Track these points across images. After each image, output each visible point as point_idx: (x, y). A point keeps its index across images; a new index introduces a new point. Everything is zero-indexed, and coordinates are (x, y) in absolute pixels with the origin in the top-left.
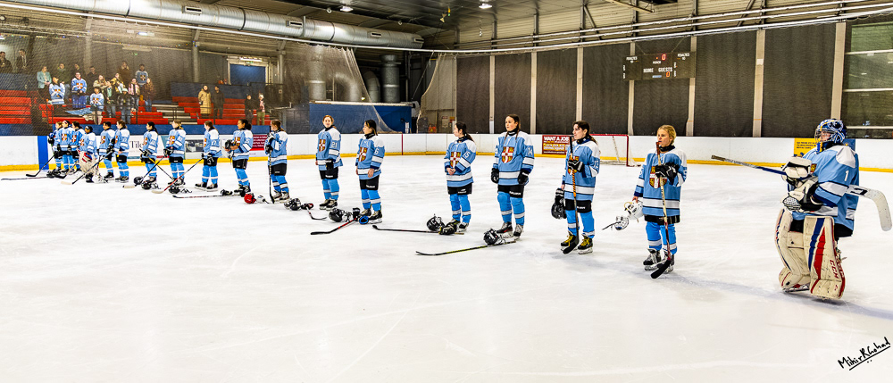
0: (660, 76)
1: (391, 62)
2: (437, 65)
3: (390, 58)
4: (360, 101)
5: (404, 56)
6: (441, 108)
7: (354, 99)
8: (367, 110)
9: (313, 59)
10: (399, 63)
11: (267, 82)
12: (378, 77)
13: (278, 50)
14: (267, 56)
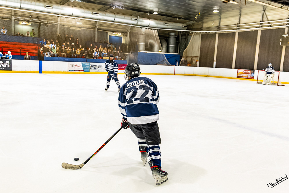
1: (173, 36)
2: (192, 37)
4: (159, 52)
5: (179, 33)
6: (193, 56)
7: (156, 51)
8: (161, 55)
9: (141, 34)
10: (176, 36)
11: (122, 43)
12: (167, 42)
13: (127, 30)
14: (123, 32)
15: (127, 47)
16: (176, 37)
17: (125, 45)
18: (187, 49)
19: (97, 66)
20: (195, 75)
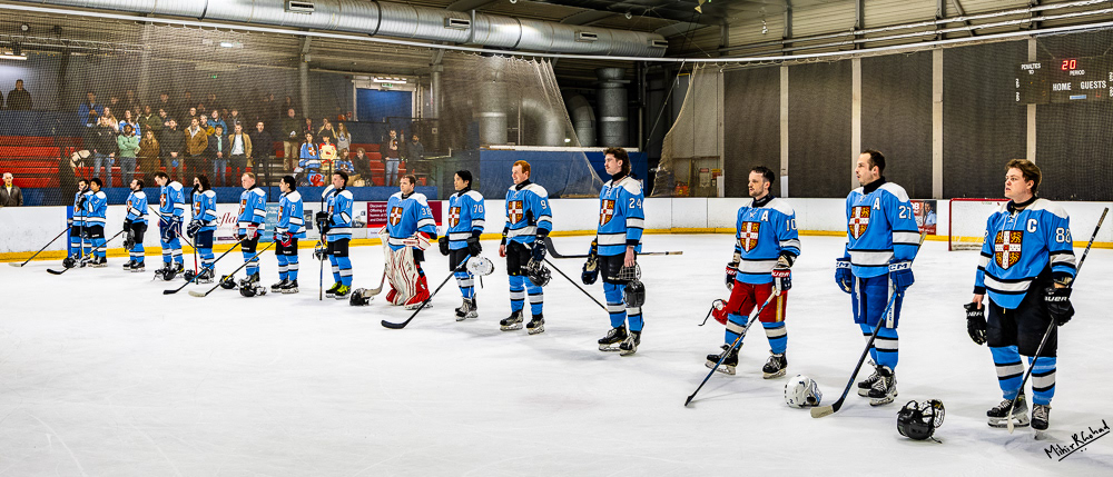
0: (1084, 96)
1: (613, 79)
2: (691, 83)
3: (612, 73)
4: (563, 145)
5: (635, 69)
6: (698, 154)
7: (552, 142)
8: (574, 159)
9: (487, 79)
10: (629, 82)
11: (413, 116)
12: (592, 105)
13: (431, 65)
14: (413, 74)
15: (435, 131)
16: (625, 86)
17: (423, 126)
18: (674, 130)
20: (715, 233)
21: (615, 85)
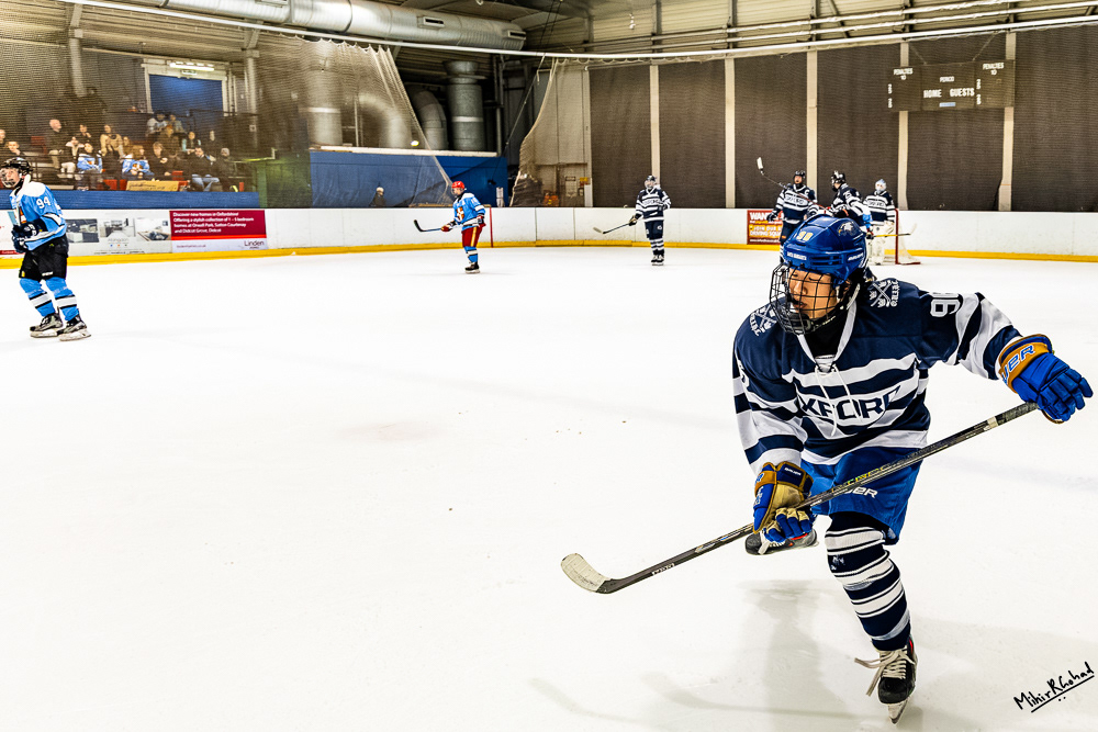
0: (953, 104)
1: (465, 74)
2: (551, 79)
4: (409, 147)
5: (492, 63)
6: (563, 161)
7: (396, 144)
8: (423, 163)
9: (314, 68)
10: (483, 78)
11: (225, 109)
12: (441, 102)
13: (244, 49)
14: (221, 60)
15: (253, 128)
16: (479, 82)
17: (240, 120)
18: (534, 133)
19: (100, 224)
20: (583, 245)
21: (467, 81)
